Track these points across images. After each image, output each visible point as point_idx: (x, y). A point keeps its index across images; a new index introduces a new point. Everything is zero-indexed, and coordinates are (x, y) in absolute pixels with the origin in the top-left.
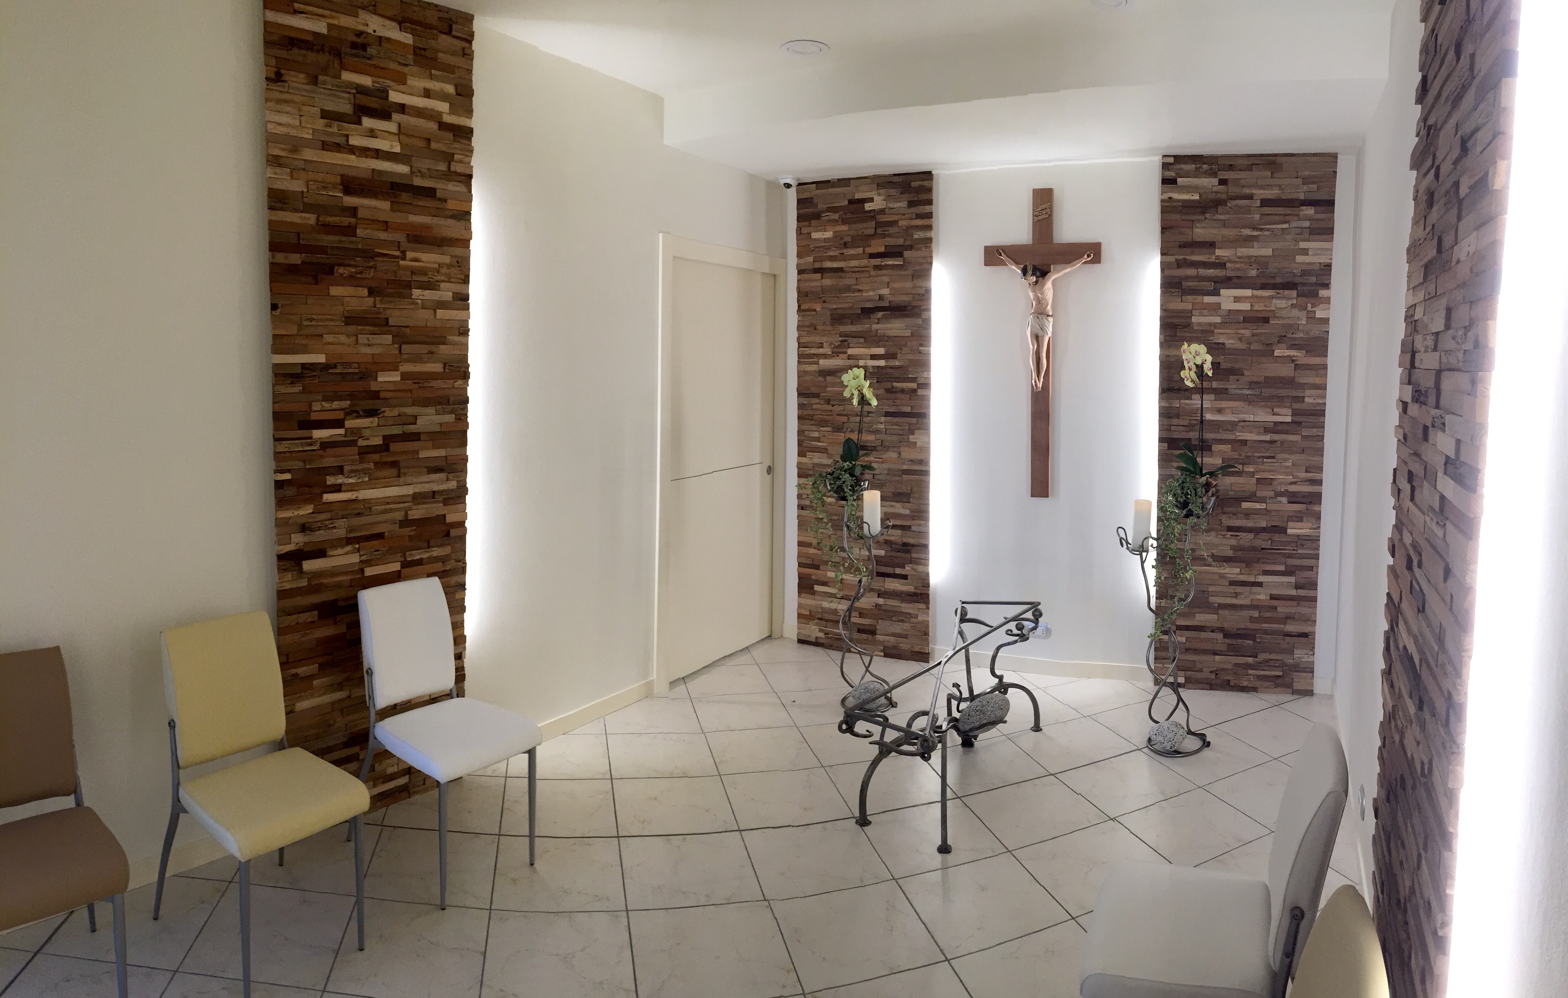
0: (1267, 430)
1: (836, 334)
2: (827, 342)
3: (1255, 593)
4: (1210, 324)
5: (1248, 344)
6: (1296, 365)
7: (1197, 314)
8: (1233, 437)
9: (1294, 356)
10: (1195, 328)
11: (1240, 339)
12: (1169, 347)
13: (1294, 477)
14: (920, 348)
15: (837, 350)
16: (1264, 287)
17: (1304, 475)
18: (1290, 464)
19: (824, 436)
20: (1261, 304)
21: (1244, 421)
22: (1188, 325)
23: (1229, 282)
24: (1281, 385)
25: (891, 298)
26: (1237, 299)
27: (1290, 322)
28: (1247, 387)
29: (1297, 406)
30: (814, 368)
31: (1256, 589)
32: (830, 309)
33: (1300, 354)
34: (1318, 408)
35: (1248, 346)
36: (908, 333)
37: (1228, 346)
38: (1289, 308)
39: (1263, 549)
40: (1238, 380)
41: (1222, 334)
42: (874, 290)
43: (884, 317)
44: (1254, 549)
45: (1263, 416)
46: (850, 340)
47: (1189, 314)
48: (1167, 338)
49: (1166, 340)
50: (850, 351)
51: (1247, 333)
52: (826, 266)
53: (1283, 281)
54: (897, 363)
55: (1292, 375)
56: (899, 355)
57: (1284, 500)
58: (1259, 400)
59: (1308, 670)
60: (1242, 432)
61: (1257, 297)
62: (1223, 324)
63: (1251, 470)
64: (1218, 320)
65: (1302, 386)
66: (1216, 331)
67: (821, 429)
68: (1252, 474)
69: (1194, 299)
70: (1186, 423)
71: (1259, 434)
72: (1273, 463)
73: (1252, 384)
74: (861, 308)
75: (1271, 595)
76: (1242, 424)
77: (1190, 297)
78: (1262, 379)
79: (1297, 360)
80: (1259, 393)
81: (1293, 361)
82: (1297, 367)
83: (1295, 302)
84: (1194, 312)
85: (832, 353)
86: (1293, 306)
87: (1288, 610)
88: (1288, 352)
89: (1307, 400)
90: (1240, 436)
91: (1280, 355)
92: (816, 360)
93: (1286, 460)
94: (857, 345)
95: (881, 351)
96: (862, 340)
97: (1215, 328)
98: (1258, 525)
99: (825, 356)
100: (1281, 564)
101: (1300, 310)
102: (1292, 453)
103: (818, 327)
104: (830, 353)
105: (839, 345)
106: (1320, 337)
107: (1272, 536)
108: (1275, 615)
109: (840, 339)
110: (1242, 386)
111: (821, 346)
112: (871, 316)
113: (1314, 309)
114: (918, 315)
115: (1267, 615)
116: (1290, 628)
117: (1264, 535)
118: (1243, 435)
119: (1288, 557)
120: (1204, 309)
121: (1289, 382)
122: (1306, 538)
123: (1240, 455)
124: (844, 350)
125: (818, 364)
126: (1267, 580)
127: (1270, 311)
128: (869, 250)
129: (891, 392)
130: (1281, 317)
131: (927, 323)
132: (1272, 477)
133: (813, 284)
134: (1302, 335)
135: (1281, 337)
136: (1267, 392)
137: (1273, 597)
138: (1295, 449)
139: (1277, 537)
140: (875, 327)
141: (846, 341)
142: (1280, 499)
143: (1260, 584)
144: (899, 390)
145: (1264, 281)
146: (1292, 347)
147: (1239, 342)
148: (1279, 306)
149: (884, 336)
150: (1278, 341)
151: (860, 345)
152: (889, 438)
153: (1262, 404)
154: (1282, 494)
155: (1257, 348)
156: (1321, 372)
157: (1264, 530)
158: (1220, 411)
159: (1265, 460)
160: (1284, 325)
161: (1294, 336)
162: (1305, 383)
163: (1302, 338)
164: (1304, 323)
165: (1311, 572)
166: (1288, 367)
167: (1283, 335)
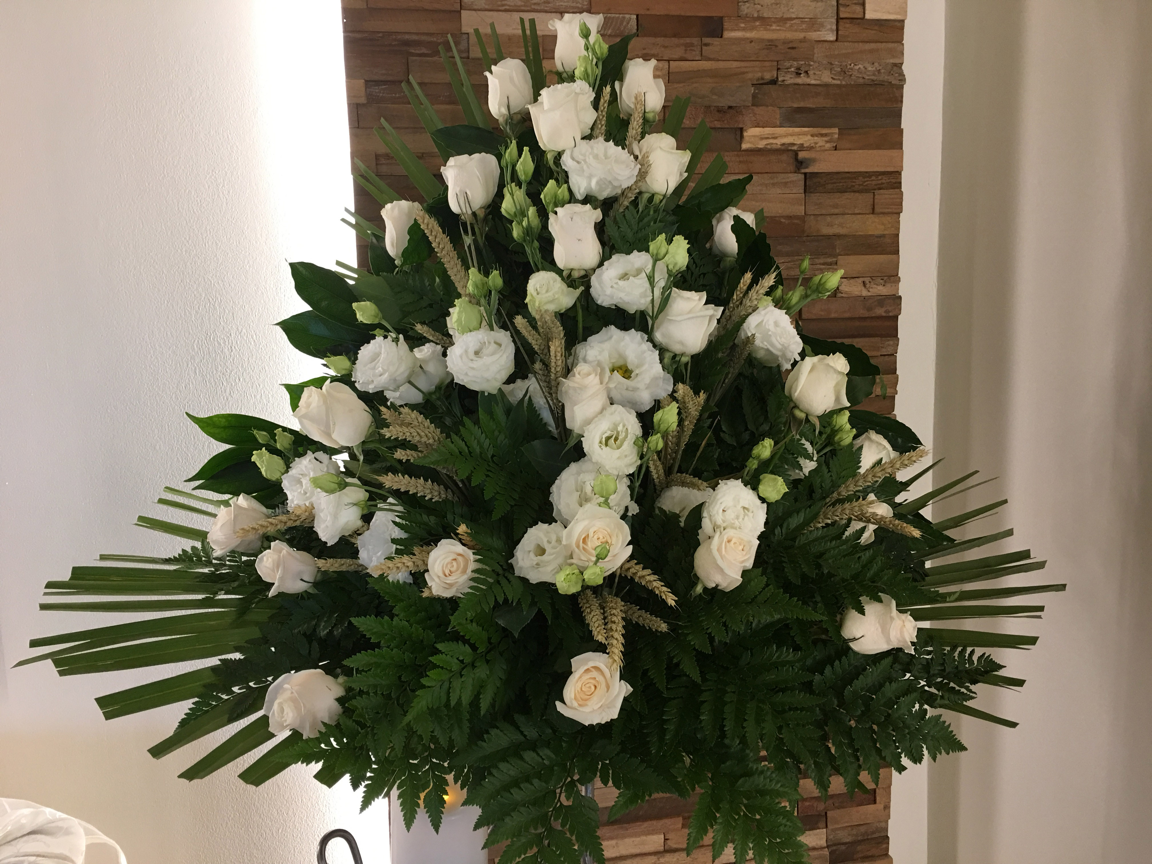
6: (808, 177)
9: (802, 148)
12: (384, 120)
22: (449, 43)
27: (790, 35)
33: (821, 142)
34: (880, 311)
48: (375, 89)
49: (369, 98)
55: (800, 210)
65: (829, 246)
79: (813, 161)
81: (799, 164)
82: (813, 183)
88: (786, 136)
91: (761, 144)
106: (881, 84)
130: (760, 18)
134: (826, 77)
135: (761, 84)
146: (794, 118)
150: (754, 96)
156: (884, 196)
160: (771, 45)
161: (802, 80)
162: (838, 236)
163: (826, 85)
164: (832, 37)
165: (871, 807)
166: (786, 184)
167: (768, 76)
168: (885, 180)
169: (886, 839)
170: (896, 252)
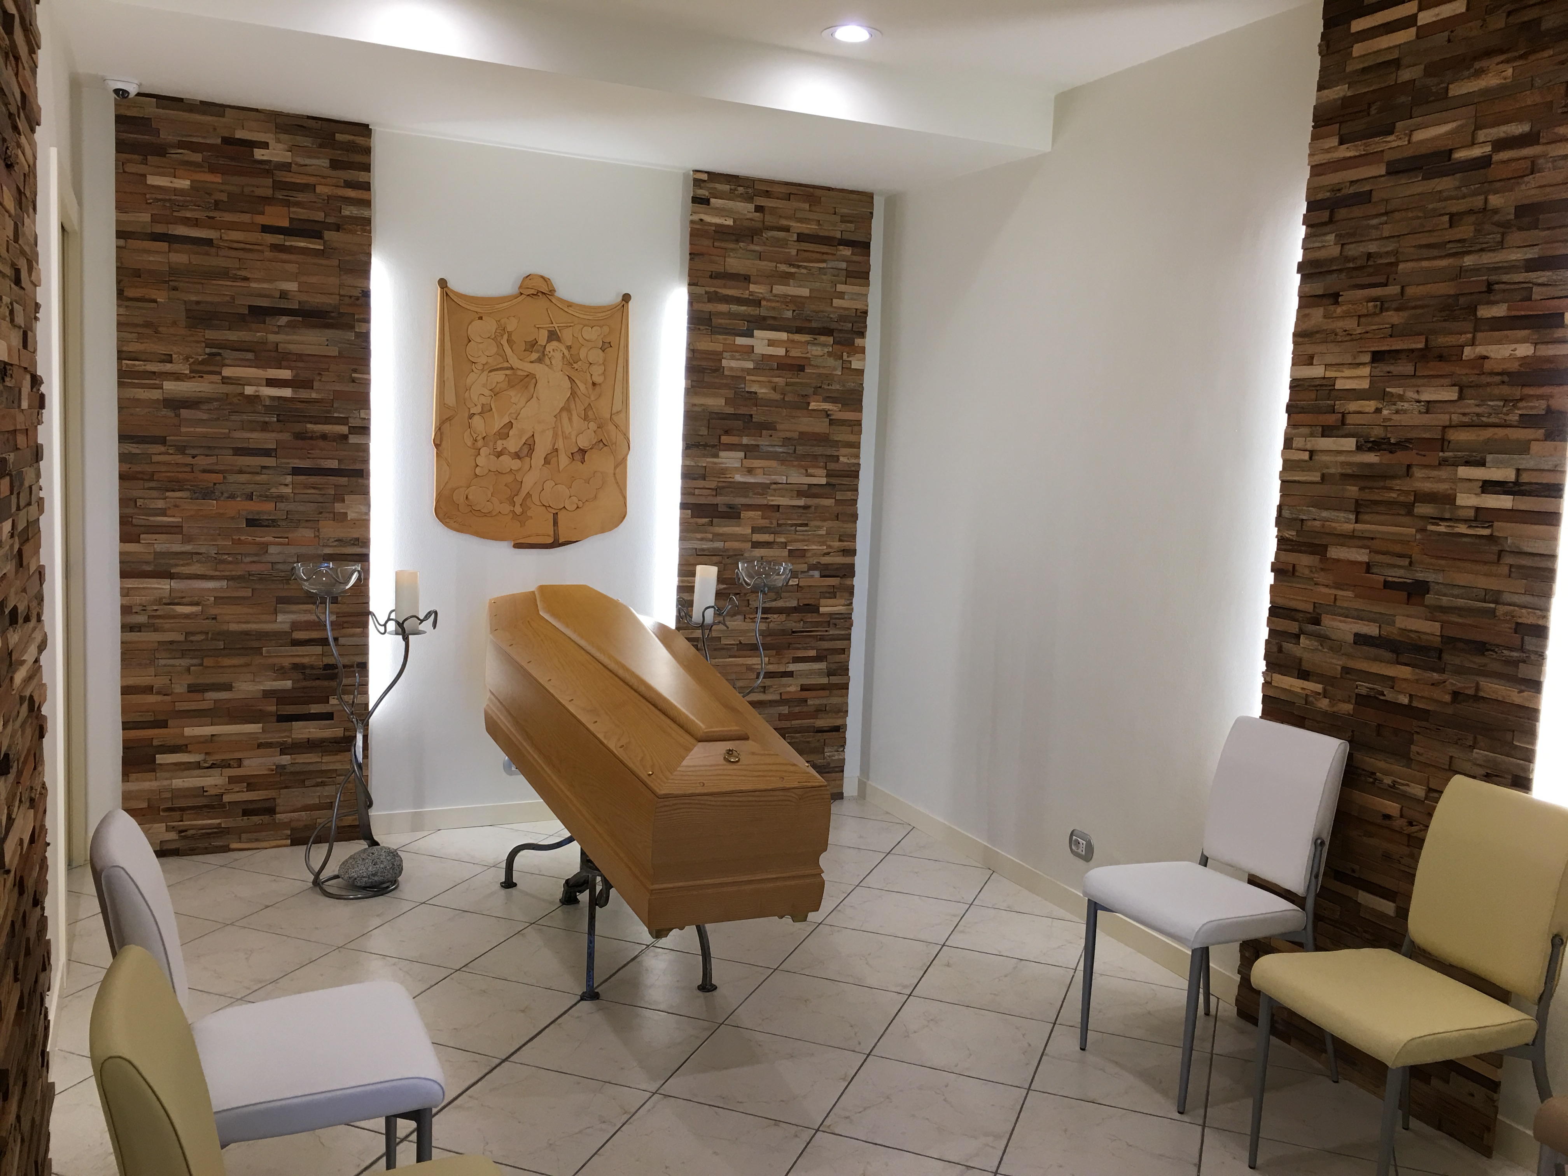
0: (800, 494)
1: (198, 342)
2: (179, 353)
3: (785, 686)
4: (743, 370)
5: (782, 394)
6: (830, 420)
7: (729, 357)
8: (765, 502)
9: (829, 410)
10: (726, 373)
11: (774, 389)
12: (696, 394)
13: (829, 547)
14: (354, 375)
15: (199, 368)
16: (799, 331)
17: (837, 544)
18: (824, 533)
19: (176, 506)
20: (797, 350)
21: (775, 483)
22: (718, 370)
23: (763, 323)
24: (815, 442)
25: (304, 297)
26: (771, 343)
27: (826, 372)
28: (781, 444)
29: (832, 466)
30: (156, 394)
31: (785, 680)
32: (185, 301)
33: (835, 408)
34: (853, 469)
35: (782, 397)
36: (333, 351)
37: (760, 396)
38: (826, 356)
39: (793, 632)
40: (771, 436)
41: (754, 381)
42: (271, 281)
43: (289, 325)
44: (783, 632)
45: (798, 478)
46: (226, 353)
47: (717, 357)
48: (694, 384)
49: (692, 387)
50: (227, 372)
51: (780, 381)
52: (177, 233)
53: (820, 325)
54: (314, 395)
55: (827, 431)
56: (316, 385)
57: (816, 574)
58: (792, 459)
59: (837, 769)
60: (774, 496)
61: (793, 341)
62: (756, 370)
63: (783, 540)
64: (750, 365)
65: (836, 444)
66: (748, 378)
67: (168, 494)
68: (784, 545)
69: (725, 339)
70: (713, 485)
71: (792, 498)
72: (806, 531)
73: (787, 441)
74: (249, 306)
75: (802, 685)
76: (774, 486)
77: (720, 337)
78: (796, 435)
79: (832, 415)
80: (791, 451)
81: (828, 415)
82: (832, 422)
83: (831, 349)
84: (725, 355)
85: (191, 372)
86: (830, 354)
87: (817, 702)
88: (823, 405)
89: (842, 459)
90: (772, 501)
91: (815, 408)
92: (157, 382)
93: (820, 527)
94: (239, 363)
95: (285, 374)
96: (250, 356)
97: (748, 374)
98: (788, 604)
99: (177, 377)
100: (812, 648)
101: (836, 360)
102: (825, 520)
103: (160, 329)
104: (187, 372)
105: (203, 359)
106: (856, 390)
107: (804, 616)
108: (805, 709)
109: (208, 350)
110: (775, 443)
111: (169, 359)
112: (267, 319)
113: (850, 359)
114: (352, 327)
115: (797, 709)
116: (820, 723)
117: (796, 616)
118: (775, 500)
119: (821, 640)
120: (737, 352)
121: (823, 439)
122: (837, 616)
123: (771, 523)
124: (217, 369)
125: (162, 388)
126: (798, 669)
127: (806, 358)
128: (261, 220)
129: (303, 439)
130: (816, 366)
131: (365, 338)
132: (805, 548)
133: (151, 259)
134: (838, 387)
135: (816, 388)
136: (800, 450)
137: (804, 688)
138: (827, 515)
139: (810, 618)
140: (272, 338)
141: (219, 354)
142: (811, 573)
143: (790, 674)
144: (318, 434)
145: (798, 324)
146: (826, 399)
147: (772, 392)
148: (815, 353)
149: (290, 353)
150: (813, 392)
151: (247, 363)
152: (301, 508)
153: (796, 463)
154: (812, 567)
155: (792, 400)
156: (856, 428)
157: (795, 610)
158: (750, 471)
159: (798, 528)
160: (820, 375)
161: (830, 387)
162: (840, 441)
163: (838, 390)
164: (840, 373)
165: (843, 656)
166: (823, 422)
167: (819, 385)
168: (856, 422)
169: (848, 669)
170: (859, 448)
